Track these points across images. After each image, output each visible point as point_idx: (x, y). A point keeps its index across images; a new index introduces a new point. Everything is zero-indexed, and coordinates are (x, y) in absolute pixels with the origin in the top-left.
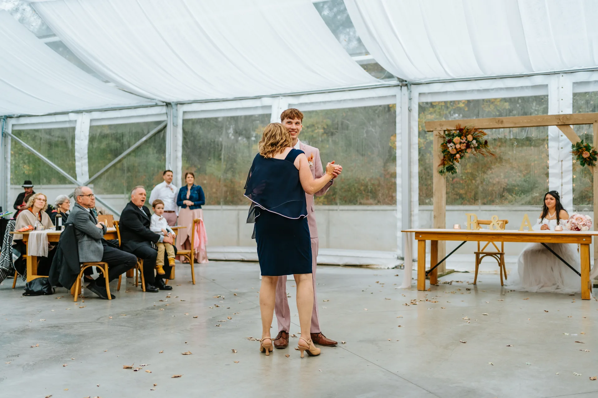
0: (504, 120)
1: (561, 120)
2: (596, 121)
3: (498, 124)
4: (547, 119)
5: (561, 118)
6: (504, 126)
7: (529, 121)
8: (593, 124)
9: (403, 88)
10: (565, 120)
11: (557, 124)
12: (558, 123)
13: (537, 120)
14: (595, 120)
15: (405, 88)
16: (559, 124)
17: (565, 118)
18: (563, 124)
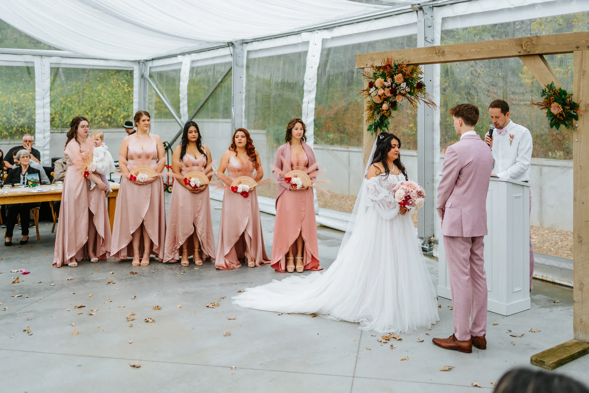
0: (446, 50)
1: (524, 48)
2: (577, 47)
3: (439, 56)
4: (503, 45)
5: (523, 43)
6: (446, 60)
7: (479, 50)
8: (572, 52)
9: (419, 12)
10: (529, 46)
11: (518, 54)
12: (520, 52)
13: (489, 48)
14: (576, 45)
15: (420, 12)
16: (521, 54)
17: (529, 43)
18: (526, 53)
